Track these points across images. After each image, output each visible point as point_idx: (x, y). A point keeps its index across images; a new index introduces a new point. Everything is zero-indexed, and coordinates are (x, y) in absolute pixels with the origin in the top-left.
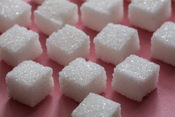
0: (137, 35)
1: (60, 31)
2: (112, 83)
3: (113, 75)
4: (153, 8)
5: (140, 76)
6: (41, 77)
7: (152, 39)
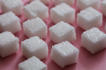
0: (74, 31)
1: (33, 20)
2: (51, 54)
3: (52, 49)
4: (89, 18)
5: (65, 53)
6: (10, 42)
7: (82, 35)
